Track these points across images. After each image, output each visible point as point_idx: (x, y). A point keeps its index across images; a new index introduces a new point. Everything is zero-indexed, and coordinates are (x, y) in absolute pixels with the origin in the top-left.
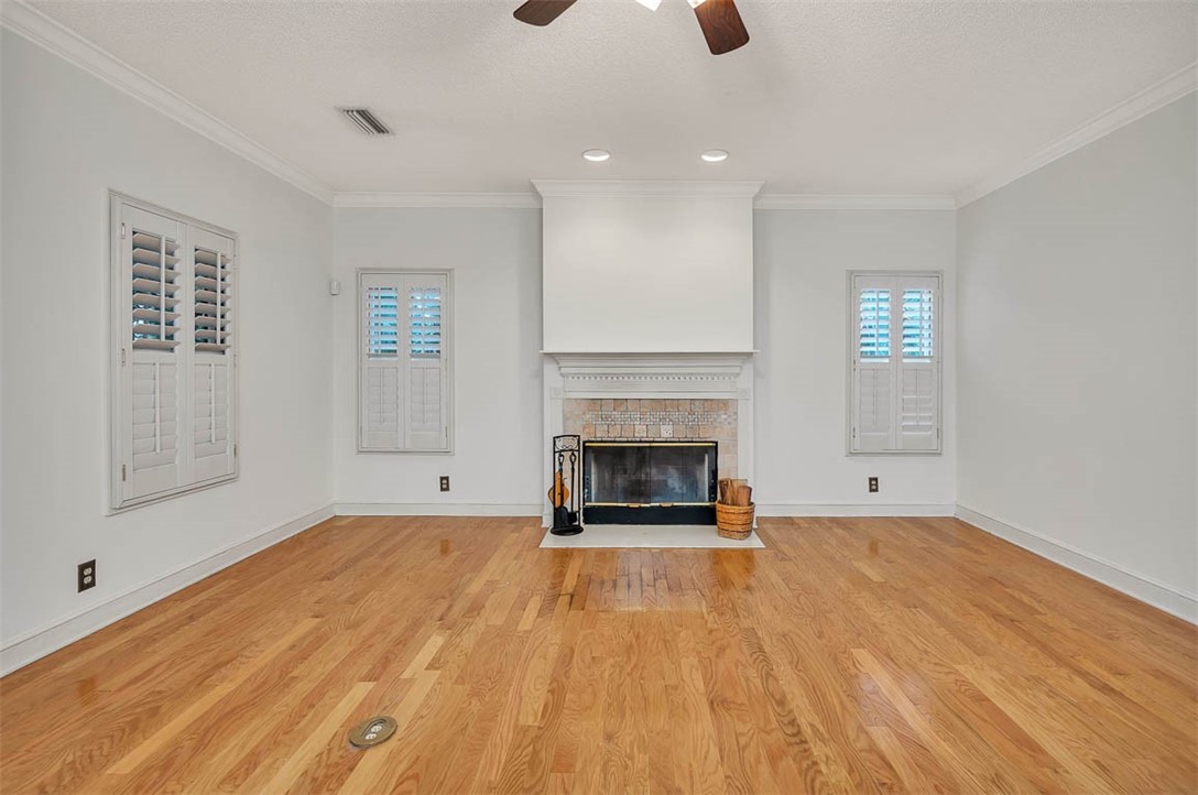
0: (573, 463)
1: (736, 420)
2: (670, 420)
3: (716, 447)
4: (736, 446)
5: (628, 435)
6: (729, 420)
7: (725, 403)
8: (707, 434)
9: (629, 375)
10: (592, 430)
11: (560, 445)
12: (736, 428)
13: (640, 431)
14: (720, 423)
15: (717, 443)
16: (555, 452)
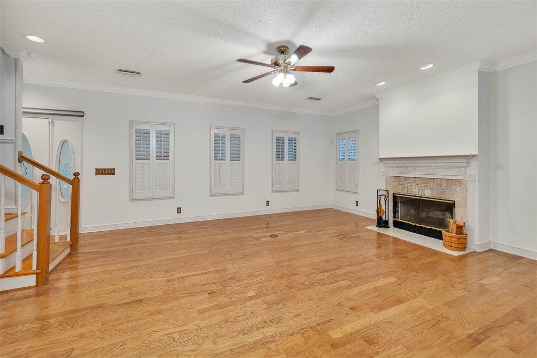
0: (385, 201)
1: (466, 191)
2: (430, 188)
3: (454, 204)
4: (466, 204)
5: (410, 193)
6: (462, 191)
7: (460, 181)
8: (448, 197)
9: (410, 167)
10: (396, 189)
11: (380, 193)
12: (466, 195)
13: (416, 191)
14: (456, 191)
15: (454, 202)
16: (378, 196)
